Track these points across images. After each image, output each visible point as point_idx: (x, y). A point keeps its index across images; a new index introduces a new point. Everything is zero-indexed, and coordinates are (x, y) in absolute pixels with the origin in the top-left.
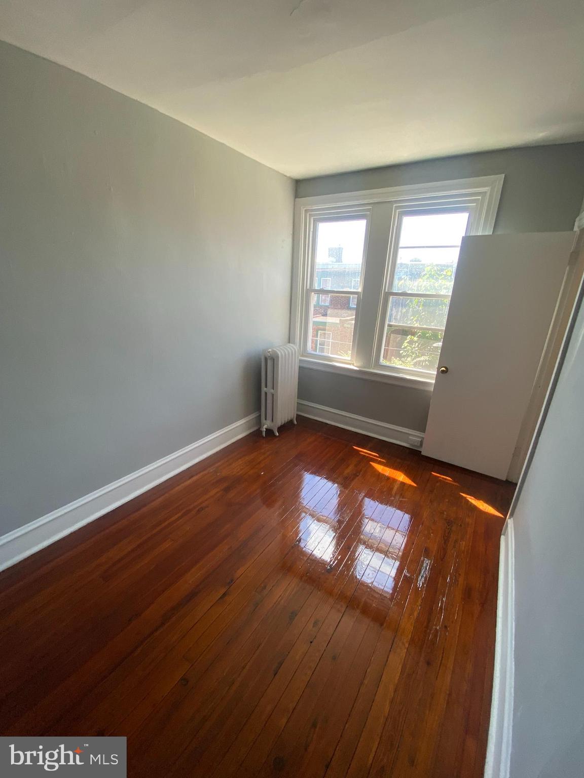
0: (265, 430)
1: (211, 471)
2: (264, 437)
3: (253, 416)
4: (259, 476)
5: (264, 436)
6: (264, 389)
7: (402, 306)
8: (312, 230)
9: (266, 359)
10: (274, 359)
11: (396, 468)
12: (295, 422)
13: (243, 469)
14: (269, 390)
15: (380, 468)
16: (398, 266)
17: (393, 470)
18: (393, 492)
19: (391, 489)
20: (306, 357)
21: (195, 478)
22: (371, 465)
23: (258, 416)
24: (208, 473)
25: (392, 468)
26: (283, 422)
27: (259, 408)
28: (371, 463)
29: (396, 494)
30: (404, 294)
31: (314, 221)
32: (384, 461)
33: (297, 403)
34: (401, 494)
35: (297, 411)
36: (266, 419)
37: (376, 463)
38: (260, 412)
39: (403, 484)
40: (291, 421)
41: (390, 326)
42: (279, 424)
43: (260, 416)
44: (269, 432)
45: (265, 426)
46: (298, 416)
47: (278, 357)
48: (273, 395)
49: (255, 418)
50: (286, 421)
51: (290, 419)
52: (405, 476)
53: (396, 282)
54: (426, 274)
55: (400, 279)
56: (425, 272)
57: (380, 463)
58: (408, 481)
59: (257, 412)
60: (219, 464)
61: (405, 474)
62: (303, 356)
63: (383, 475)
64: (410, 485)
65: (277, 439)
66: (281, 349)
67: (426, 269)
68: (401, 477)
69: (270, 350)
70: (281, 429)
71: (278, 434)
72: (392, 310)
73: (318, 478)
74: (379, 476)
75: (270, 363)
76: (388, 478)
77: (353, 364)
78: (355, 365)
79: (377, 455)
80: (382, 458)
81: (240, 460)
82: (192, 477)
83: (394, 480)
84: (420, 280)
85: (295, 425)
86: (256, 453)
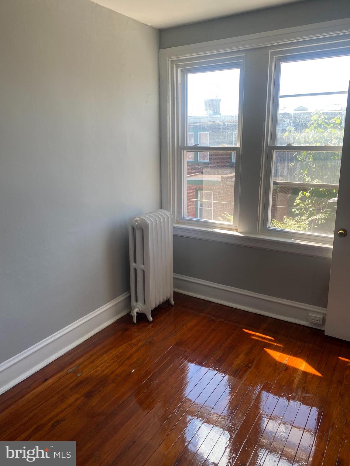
0: (136, 314)
1: (71, 370)
2: (135, 324)
3: (121, 298)
4: (130, 374)
5: (135, 322)
6: (133, 265)
7: (288, 161)
8: (180, 82)
9: (134, 229)
10: (143, 229)
11: (295, 354)
12: (173, 302)
13: (109, 366)
14: (139, 266)
15: (277, 355)
16: (279, 117)
17: (292, 358)
18: (293, 387)
19: (291, 382)
20: (182, 223)
21: (50, 381)
22: (266, 351)
23: (127, 298)
24: (67, 374)
25: (291, 355)
26: (158, 304)
27: (127, 288)
28: (266, 349)
29: (297, 388)
30: (289, 148)
31: (182, 72)
32: (282, 346)
33: (174, 278)
34: (304, 388)
35: (174, 287)
36: (137, 301)
37: (271, 349)
38: (130, 292)
39: (305, 374)
40: (167, 302)
41: (276, 184)
42: (153, 306)
43: (129, 297)
44: (141, 316)
45: (136, 310)
46: (175, 294)
47: (147, 226)
48: (144, 271)
49: (124, 299)
50: (162, 301)
51: (165, 299)
52: (307, 364)
53: (279, 135)
54: (312, 124)
55: (284, 131)
56: (312, 122)
57: (276, 349)
58: (311, 370)
59: (126, 293)
60: (81, 360)
61: (307, 361)
62: (178, 223)
63: (281, 363)
64: (314, 375)
65: (151, 325)
66: (151, 216)
67: (312, 118)
68: (302, 365)
69: (138, 219)
70: (156, 312)
71: (151, 319)
72: (276, 166)
73: (205, 369)
74: (276, 365)
75: (138, 234)
76: (287, 368)
77: (237, 230)
78: (239, 231)
79: (272, 338)
80: (279, 342)
81: (105, 355)
82: (46, 380)
83: (295, 370)
84: (307, 130)
85: (172, 305)
86: (126, 344)
